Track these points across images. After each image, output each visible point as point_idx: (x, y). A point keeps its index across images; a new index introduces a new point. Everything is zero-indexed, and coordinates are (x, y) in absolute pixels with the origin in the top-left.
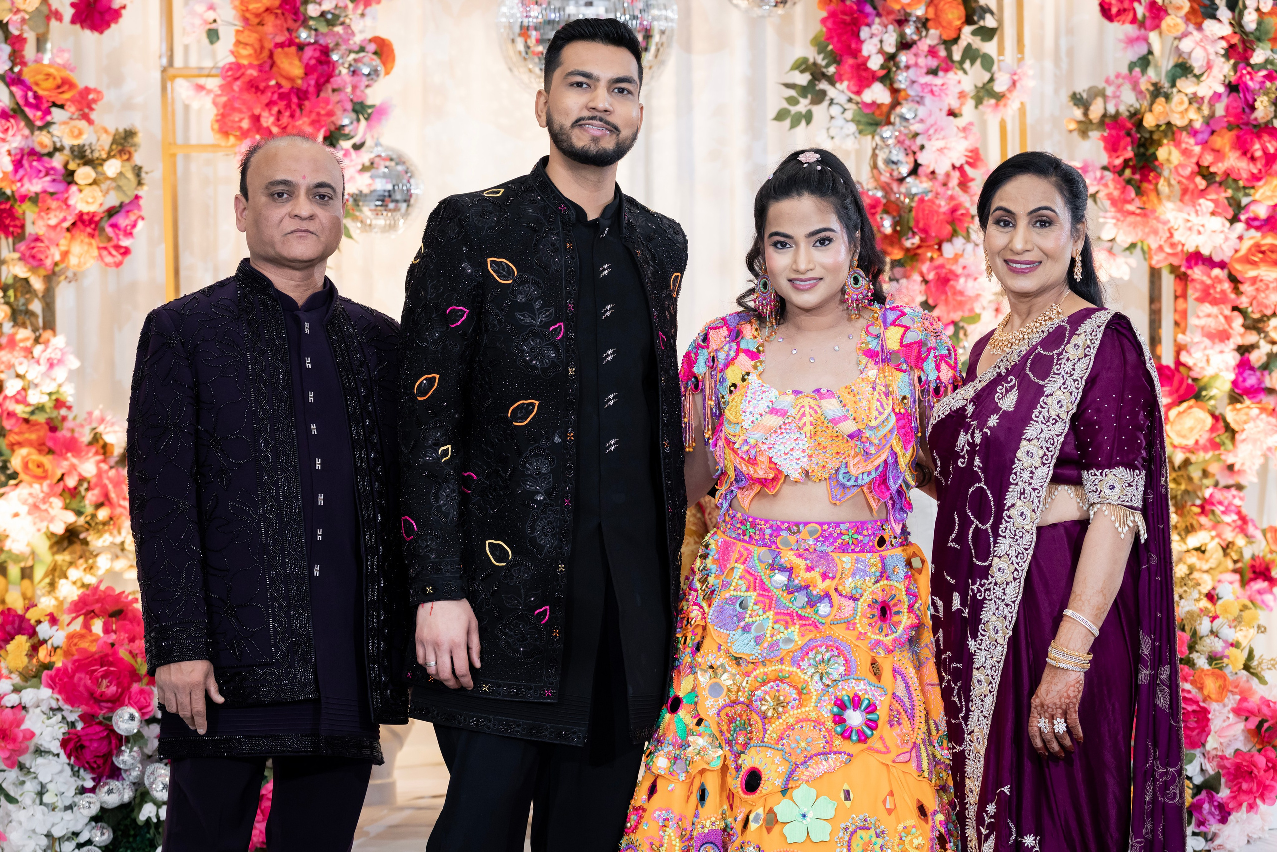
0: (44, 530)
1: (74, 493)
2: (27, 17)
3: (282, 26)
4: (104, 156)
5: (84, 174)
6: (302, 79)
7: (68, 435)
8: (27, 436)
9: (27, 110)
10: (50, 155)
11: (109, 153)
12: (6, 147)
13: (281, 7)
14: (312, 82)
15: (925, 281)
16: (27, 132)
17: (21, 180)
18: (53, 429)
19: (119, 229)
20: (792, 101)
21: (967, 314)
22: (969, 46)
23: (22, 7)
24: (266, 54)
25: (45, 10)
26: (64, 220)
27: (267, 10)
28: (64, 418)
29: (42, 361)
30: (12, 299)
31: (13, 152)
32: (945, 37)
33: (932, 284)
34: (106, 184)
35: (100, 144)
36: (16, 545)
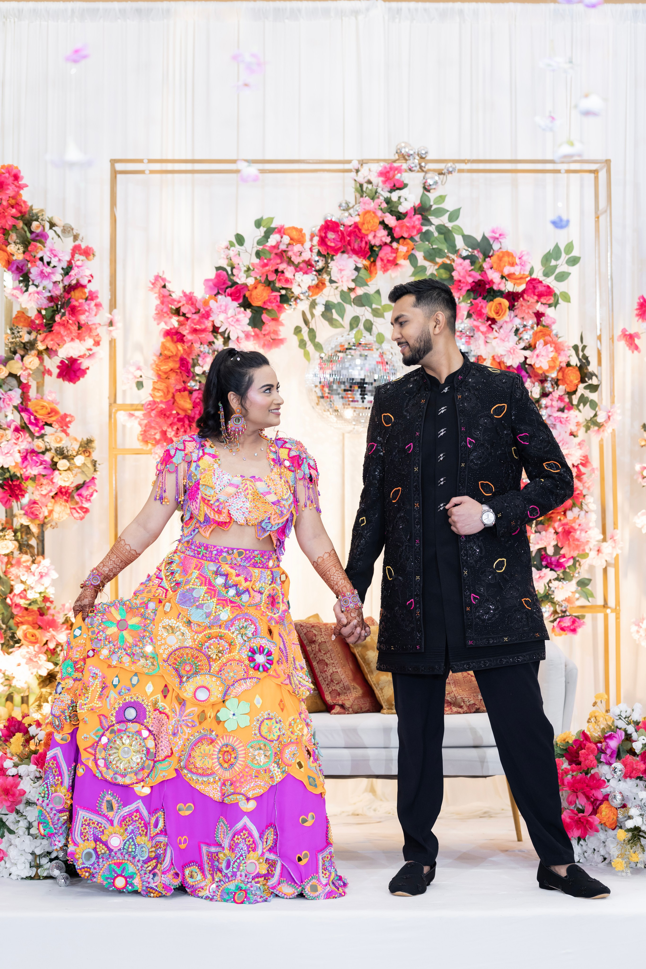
0: (35, 673)
1: (53, 652)
2: (31, 372)
3: (180, 380)
4: (75, 454)
5: (62, 464)
6: (191, 410)
7: (51, 618)
8: (26, 618)
9: (30, 426)
10: (43, 453)
11: (77, 452)
12: (17, 448)
13: (180, 368)
14: (197, 412)
15: (556, 533)
16: (30, 439)
17: (25, 468)
18: (42, 615)
19: (83, 497)
21: (581, 552)
22: (582, 395)
23: (28, 366)
24: (170, 396)
25: (42, 368)
26: (51, 491)
27: (171, 370)
28: (49, 608)
29: (36, 574)
30: (19, 538)
31: (22, 452)
32: (568, 390)
33: (560, 535)
34: (76, 470)
35: (73, 447)
36: (19, 683)
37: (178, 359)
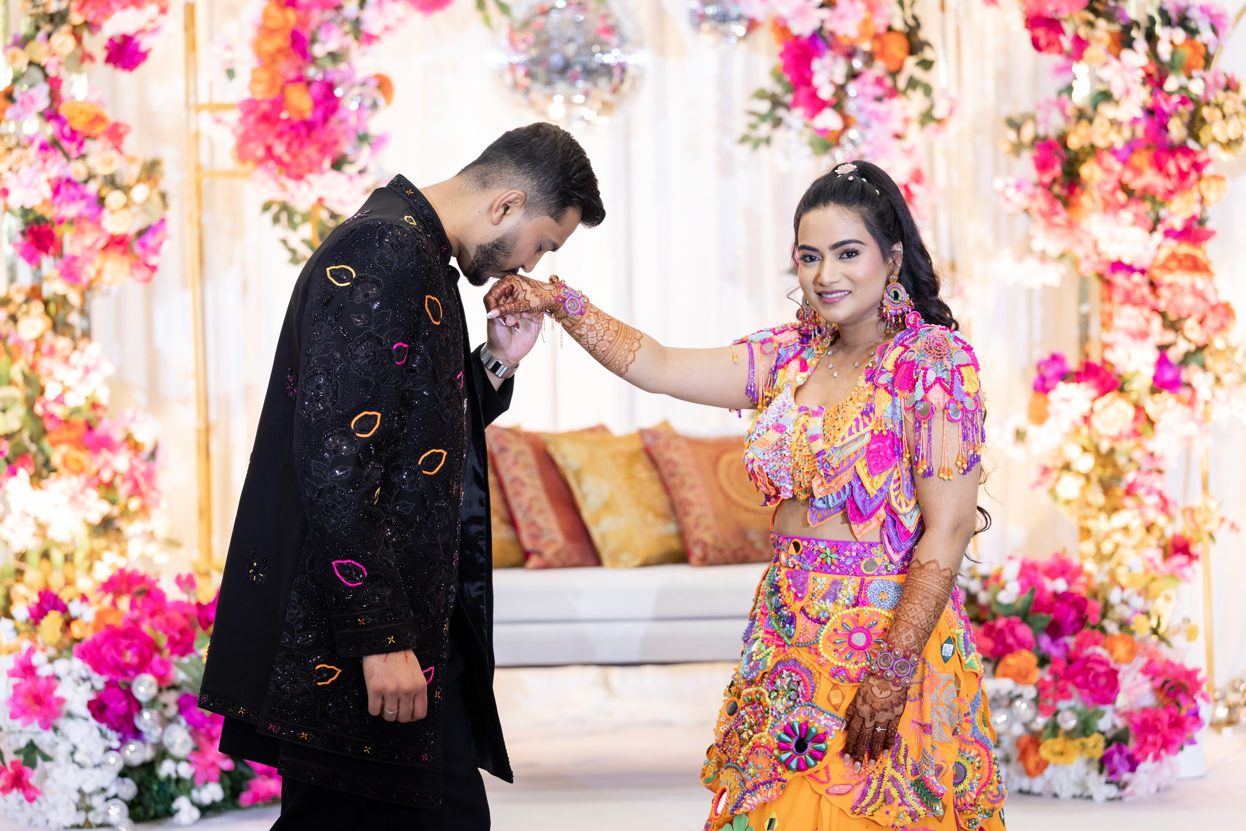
0: (81, 519)
1: (109, 485)
2: (62, 59)
3: (292, 65)
4: (133, 182)
6: (311, 112)
7: (103, 434)
8: (66, 435)
9: (63, 143)
10: (86, 182)
11: (137, 180)
12: (45, 175)
13: (291, 47)
14: (320, 114)
16: (64, 161)
17: (59, 204)
18: (90, 429)
19: (147, 248)
20: (753, 127)
22: (912, 76)
23: (58, 50)
24: (277, 89)
25: (79, 53)
26: (97, 240)
27: (279, 50)
28: (99, 419)
29: (78, 368)
30: (52, 313)
31: (52, 181)
32: (890, 68)
34: (134, 209)
35: (130, 172)
36: (57, 533)
37: (287, 33)
